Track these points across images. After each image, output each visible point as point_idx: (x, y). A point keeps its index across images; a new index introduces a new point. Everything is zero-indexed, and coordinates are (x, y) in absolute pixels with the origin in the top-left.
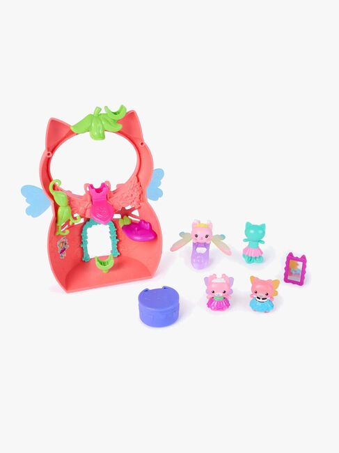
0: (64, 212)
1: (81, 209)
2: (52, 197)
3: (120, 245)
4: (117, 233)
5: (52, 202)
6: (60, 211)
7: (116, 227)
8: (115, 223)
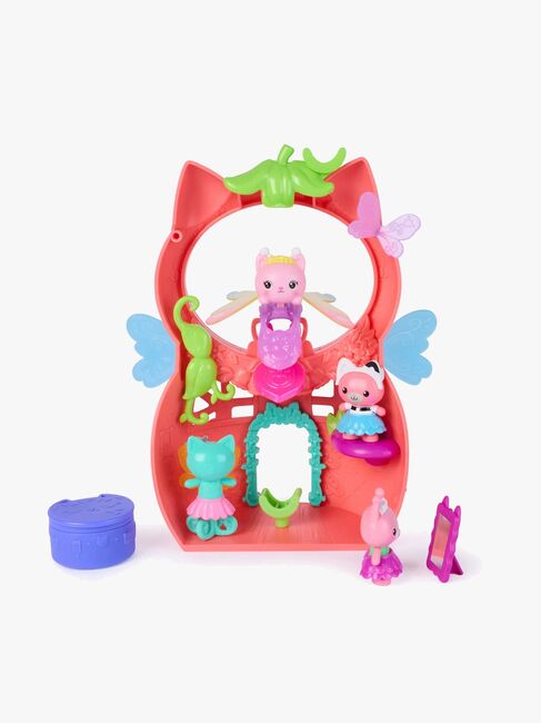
0: (200, 369)
1: (240, 373)
2: (177, 333)
3: (328, 480)
4: (322, 450)
5: (175, 345)
6: (191, 367)
7: (321, 436)
8: (319, 425)
